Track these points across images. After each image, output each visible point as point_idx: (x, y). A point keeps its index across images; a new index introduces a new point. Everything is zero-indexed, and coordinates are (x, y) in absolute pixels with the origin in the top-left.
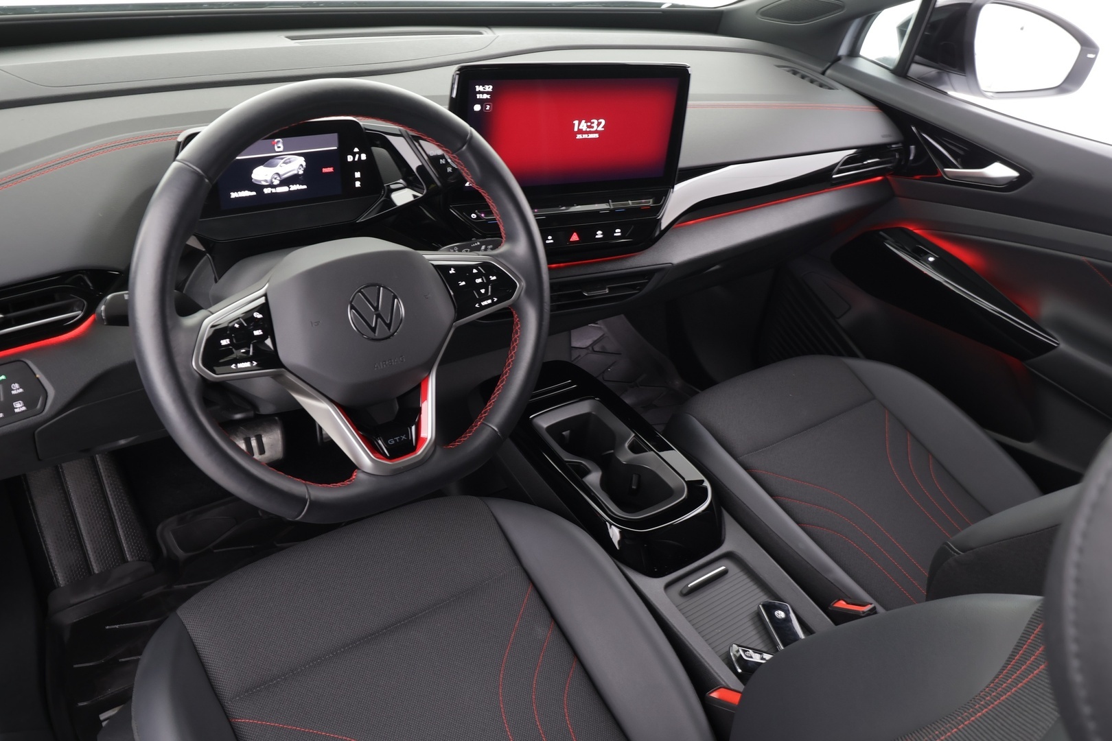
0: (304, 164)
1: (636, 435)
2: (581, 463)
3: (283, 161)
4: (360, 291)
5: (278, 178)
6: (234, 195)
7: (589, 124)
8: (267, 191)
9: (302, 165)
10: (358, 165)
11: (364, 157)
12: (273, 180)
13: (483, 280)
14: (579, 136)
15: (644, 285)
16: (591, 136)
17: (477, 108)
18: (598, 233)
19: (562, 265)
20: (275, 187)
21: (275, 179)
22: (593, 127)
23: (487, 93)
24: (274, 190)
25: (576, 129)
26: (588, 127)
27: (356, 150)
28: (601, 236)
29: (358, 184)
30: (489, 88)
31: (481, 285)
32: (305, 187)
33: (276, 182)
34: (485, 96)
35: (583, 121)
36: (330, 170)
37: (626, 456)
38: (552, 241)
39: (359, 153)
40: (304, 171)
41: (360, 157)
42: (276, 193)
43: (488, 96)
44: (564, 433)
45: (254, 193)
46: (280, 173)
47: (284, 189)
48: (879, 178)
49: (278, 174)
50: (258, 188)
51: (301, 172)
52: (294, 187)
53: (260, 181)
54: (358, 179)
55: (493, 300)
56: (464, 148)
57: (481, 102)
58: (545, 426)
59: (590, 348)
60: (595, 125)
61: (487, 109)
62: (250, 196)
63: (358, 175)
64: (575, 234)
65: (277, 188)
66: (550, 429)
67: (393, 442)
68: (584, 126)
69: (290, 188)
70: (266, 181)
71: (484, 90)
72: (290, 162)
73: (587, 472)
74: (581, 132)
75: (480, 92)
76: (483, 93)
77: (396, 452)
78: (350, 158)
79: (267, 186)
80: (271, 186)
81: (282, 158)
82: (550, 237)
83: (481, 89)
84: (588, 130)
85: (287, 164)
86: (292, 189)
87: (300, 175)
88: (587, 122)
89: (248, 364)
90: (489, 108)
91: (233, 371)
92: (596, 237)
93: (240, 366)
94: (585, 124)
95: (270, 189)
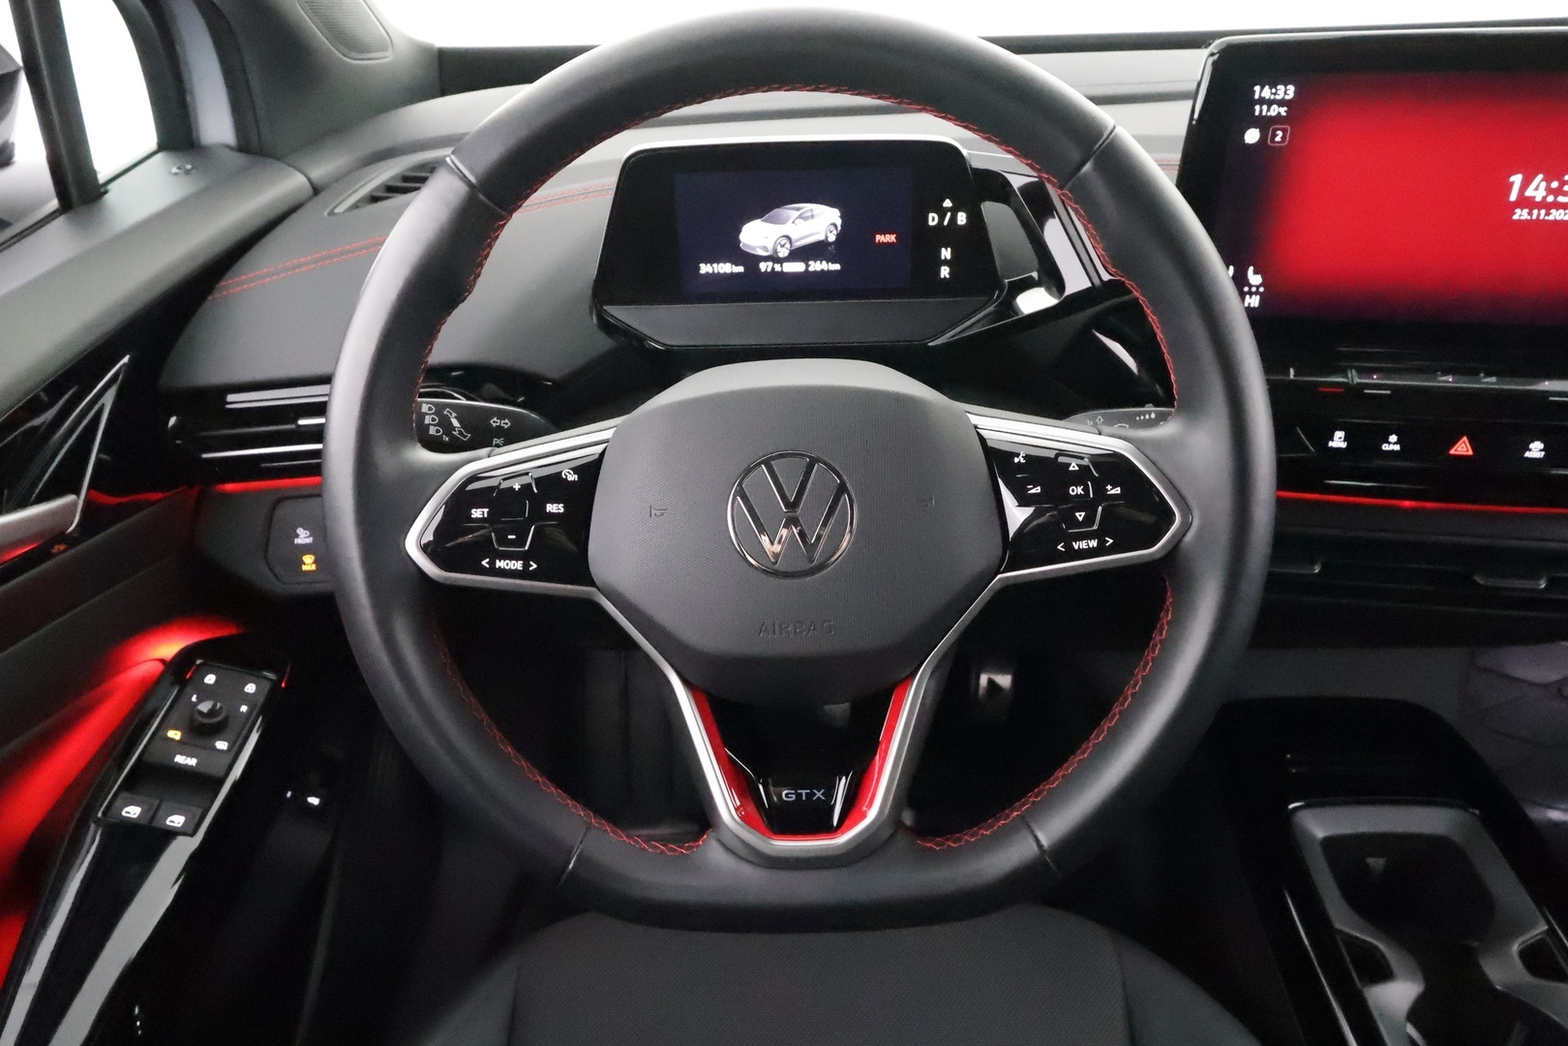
0: (839, 222)
1: (1551, 931)
2: (1377, 948)
3: (797, 213)
4: (767, 463)
5: (788, 245)
6: (705, 269)
7: (1554, 185)
8: (763, 266)
9: (835, 225)
10: (948, 234)
11: (962, 218)
12: (779, 248)
13: (1086, 489)
14: (1521, 214)
17: (1252, 136)
18: (1532, 446)
19: (1429, 505)
20: (780, 261)
21: (782, 246)
23: (1281, 103)
24: (778, 268)
25: (1513, 197)
26: (1550, 191)
27: (948, 203)
28: (1541, 455)
29: (945, 272)
30: (1289, 92)
31: (1082, 503)
32: (837, 267)
33: (783, 253)
34: (1275, 110)
35: (1539, 178)
36: (891, 238)
37: (1504, 969)
38: (1397, 448)
39: (954, 211)
40: (838, 235)
41: (954, 219)
42: (782, 273)
43: (1283, 111)
44: (1371, 861)
45: (740, 269)
46: (793, 237)
47: (797, 267)
49: (788, 238)
50: (751, 260)
51: (832, 238)
52: (816, 266)
53: (754, 248)
54: (946, 262)
55: (1102, 542)
56: (1087, 167)
57: (1266, 124)
58: (1320, 833)
61: (1278, 139)
62: (733, 273)
63: (946, 253)
64: (1465, 439)
65: (785, 264)
66: (1329, 843)
67: (793, 797)
68: (1537, 190)
69: (808, 266)
70: (765, 248)
71: (1274, 97)
72: (812, 216)
73: (1382, 973)
74: (1525, 202)
75: (1262, 101)
76: (1270, 103)
77: (782, 821)
78: (933, 219)
79: (766, 259)
80: (774, 258)
81: (798, 209)
82: (1393, 438)
83: (1267, 93)
84: (1550, 199)
85: (805, 219)
86: (811, 269)
87: (830, 244)
88: (1548, 180)
89: (518, 565)
90: (1283, 138)
91: (483, 571)
92: (1527, 454)
93: (500, 564)
94: (1544, 185)
95: (770, 264)
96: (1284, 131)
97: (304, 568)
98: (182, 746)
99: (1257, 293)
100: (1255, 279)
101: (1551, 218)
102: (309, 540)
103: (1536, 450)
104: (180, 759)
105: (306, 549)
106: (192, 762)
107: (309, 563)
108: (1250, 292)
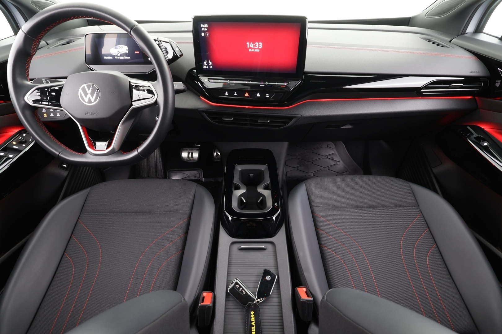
0: (128, 49)
1: (270, 183)
2: (239, 185)
6: (105, 58)
7: (254, 45)
8: (116, 57)
12: (118, 54)
14: (250, 50)
15: (288, 123)
16: (256, 50)
17: (203, 34)
18: (258, 94)
20: (119, 56)
22: (256, 46)
23: (206, 28)
24: (119, 58)
25: (248, 47)
26: (254, 46)
28: (259, 96)
29: (149, 59)
30: (206, 26)
32: (129, 58)
33: (119, 55)
34: (205, 29)
35: (251, 43)
36: (137, 52)
37: (260, 189)
38: (236, 95)
43: (207, 29)
44: (250, 174)
46: (120, 52)
47: (122, 58)
48: (470, 97)
50: (113, 56)
51: (127, 52)
52: (126, 58)
53: (113, 54)
57: (205, 32)
58: (240, 169)
59: (327, 157)
60: (257, 45)
61: (207, 35)
62: (111, 59)
64: (247, 93)
66: (242, 171)
68: (252, 46)
70: (115, 54)
71: (205, 26)
73: (238, 189)
74: (250, 48)
75: (203, 27)
76: (204, 28)
79: (116, 56)
80: (117, 56)
81: (120, 46)
82: (235, 93)
83: (203, 26)
84: (254, 47)
85: (121, 48)
86: (125, 58)
87: (127, 53)
88: (253, 43)
89: (47, 103)
90: (208, 35)
91: (40, 104)
92: (257, 96)
93: (43, 103)
94: (252, 44)
95: (117, 57)
96: (208, 33)
97: (45, 116)
98: (15, 145)
99: (211, 65)
100: (210, 63)
101: (255, 51)
102: (45, 111)
103: (258, 95)
104: (14, 147)
105: (45, 113)
106: (17, 147)
107: (45, 115)
108: (210, 65)
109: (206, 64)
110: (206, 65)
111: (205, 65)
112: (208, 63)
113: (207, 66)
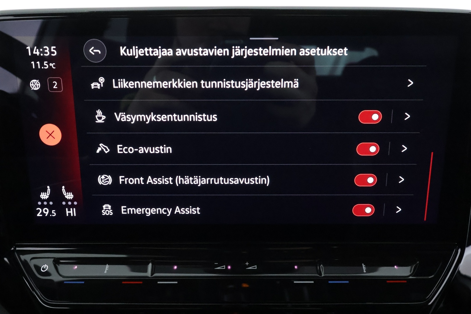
61: (55, 87)
75: (35, 58)
76: (42, 59)
90: (59, 86)
96: (58, 81)
108: (67, 206)
109: (48, 200)
110: (48, 206)
111: (42, 207)
112: (57, 197)
113: (50, 208)
